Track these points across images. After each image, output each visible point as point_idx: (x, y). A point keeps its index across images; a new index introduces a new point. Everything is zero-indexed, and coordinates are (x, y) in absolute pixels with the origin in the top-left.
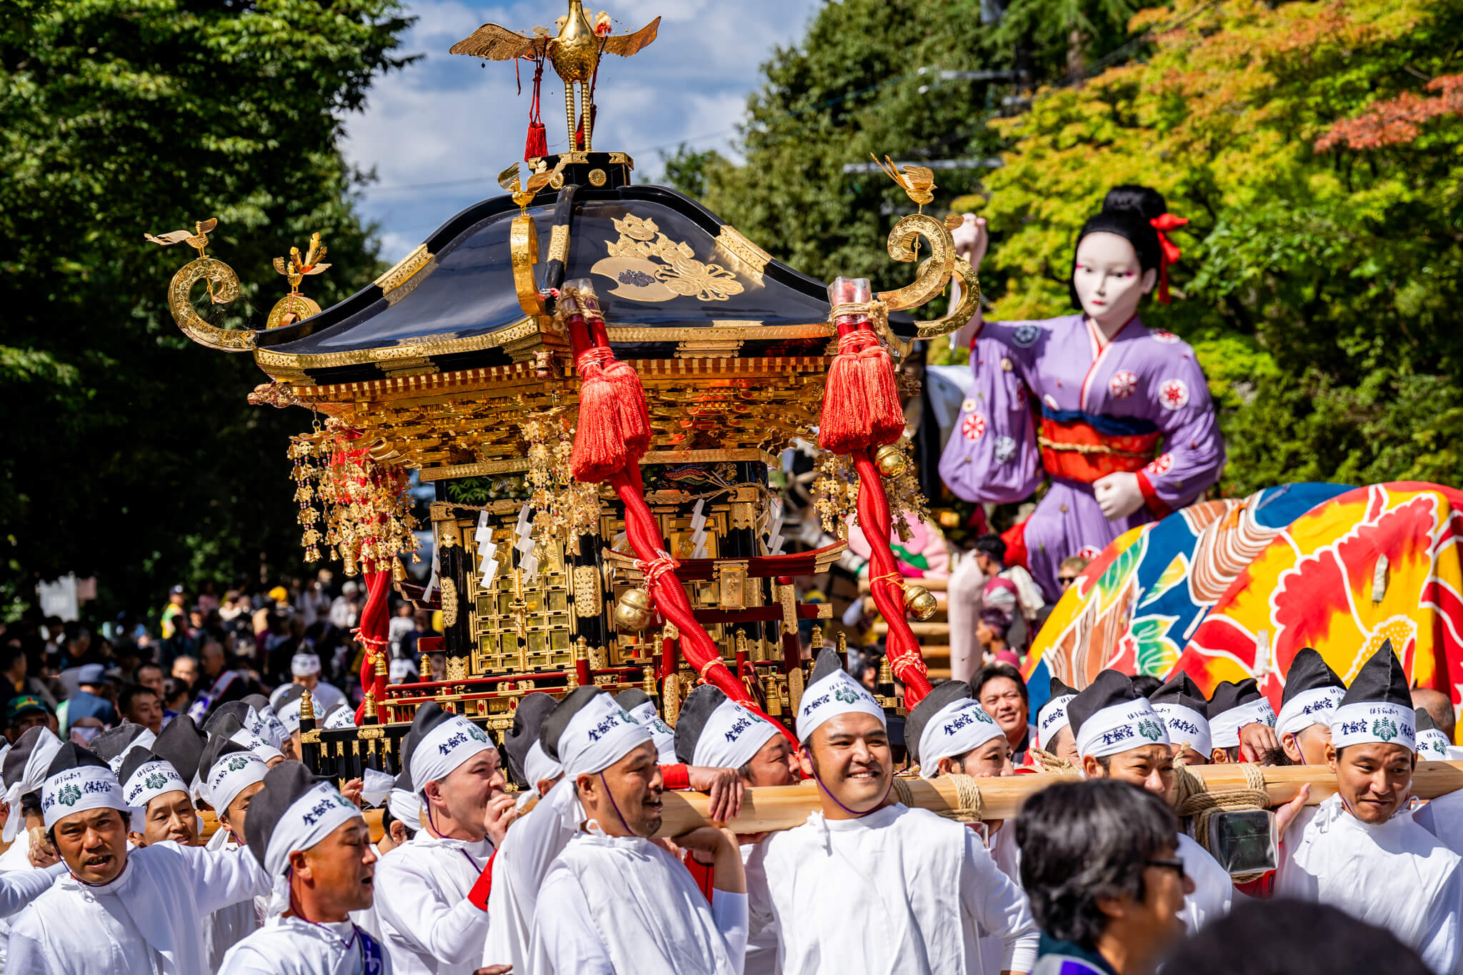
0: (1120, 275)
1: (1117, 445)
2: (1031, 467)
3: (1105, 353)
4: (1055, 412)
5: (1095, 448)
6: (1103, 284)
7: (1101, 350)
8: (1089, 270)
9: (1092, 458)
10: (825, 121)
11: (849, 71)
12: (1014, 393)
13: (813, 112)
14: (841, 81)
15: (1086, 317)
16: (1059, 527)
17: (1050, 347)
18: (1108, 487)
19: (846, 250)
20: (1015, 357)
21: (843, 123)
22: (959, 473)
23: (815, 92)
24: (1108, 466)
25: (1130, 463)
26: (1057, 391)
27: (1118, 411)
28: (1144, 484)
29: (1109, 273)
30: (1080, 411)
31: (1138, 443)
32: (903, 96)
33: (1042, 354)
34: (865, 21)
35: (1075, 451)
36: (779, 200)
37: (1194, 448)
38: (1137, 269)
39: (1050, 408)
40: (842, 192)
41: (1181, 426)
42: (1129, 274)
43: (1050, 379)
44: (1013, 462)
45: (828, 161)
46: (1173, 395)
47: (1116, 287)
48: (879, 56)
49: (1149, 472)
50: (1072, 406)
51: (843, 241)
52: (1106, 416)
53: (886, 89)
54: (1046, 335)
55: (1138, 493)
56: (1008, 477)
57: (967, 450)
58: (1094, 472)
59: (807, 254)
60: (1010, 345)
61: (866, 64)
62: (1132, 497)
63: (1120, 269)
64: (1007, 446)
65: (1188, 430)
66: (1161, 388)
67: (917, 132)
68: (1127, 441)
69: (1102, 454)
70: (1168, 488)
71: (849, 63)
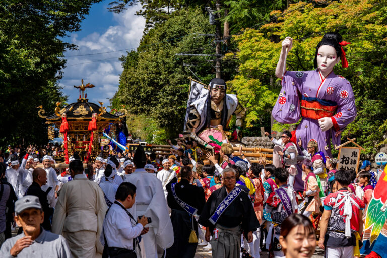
0: (331, 58)
1: (325, 109)
2: (299, 114)
3: (324, 81)
4: (308, 98)
5: (319, 109)
6: (326, 60)
7: (323, 80)
8: (321, 56)
9: (317, 112)
10: (170, 44)
11: (175, 33)
12: (296, 91)
13: (167, 42)
14: (173, 36)
15: (318, 70)
16: (305, 132)
17: (307, 78)
18: (323, 121)
19: (174, 74)
20: (296, 81)
21: (174, 45)
22: (277, 114)
23: (168, 38)
24: (322, 115)
25: (329, 114)
26: (309, 91)
27: (328, 98)
28: (333, 120)
29: (328, 57)
30: (316, 98)
31: (331, 108)
32: (189, 39)
33: (305, 81)
34: (180, 22)
35: (313, 110)
36: (159, 61)
37: (349, 110)
38: (336, 56)
39: (306, 97)
40: (173, 60)
41: (345, 104)
42: (334, 58)
43: (307, 88)
44: (294, 112)
45: (171, 53)
46: (344, 94)
47: (329, 61)
48: (183, 30)
49: (335, 117)
50: (314, 96)
51: (173, 72)
52: (324, 100)
53: (184, 38)
54: (306, 75)
55: (332, 123)
56: (293, 116)
57: (280, 108)
58: (318, 117)
59: (166, 74)
60: (294, 77)
61: (180, 32)
62: (330, 124)
63: (331, 56)
64: (293, 107)
65: (347, 105)
66: (340, 92)
67: (191, 48)
68: (329, 107)
69: (321, 111)
70: (341, 122)
71: (175, 32)
